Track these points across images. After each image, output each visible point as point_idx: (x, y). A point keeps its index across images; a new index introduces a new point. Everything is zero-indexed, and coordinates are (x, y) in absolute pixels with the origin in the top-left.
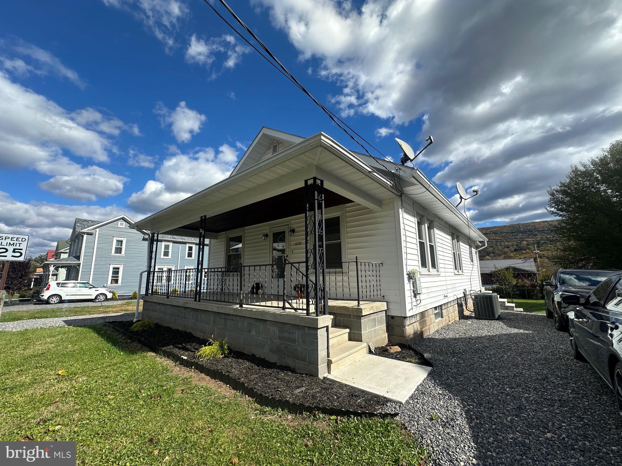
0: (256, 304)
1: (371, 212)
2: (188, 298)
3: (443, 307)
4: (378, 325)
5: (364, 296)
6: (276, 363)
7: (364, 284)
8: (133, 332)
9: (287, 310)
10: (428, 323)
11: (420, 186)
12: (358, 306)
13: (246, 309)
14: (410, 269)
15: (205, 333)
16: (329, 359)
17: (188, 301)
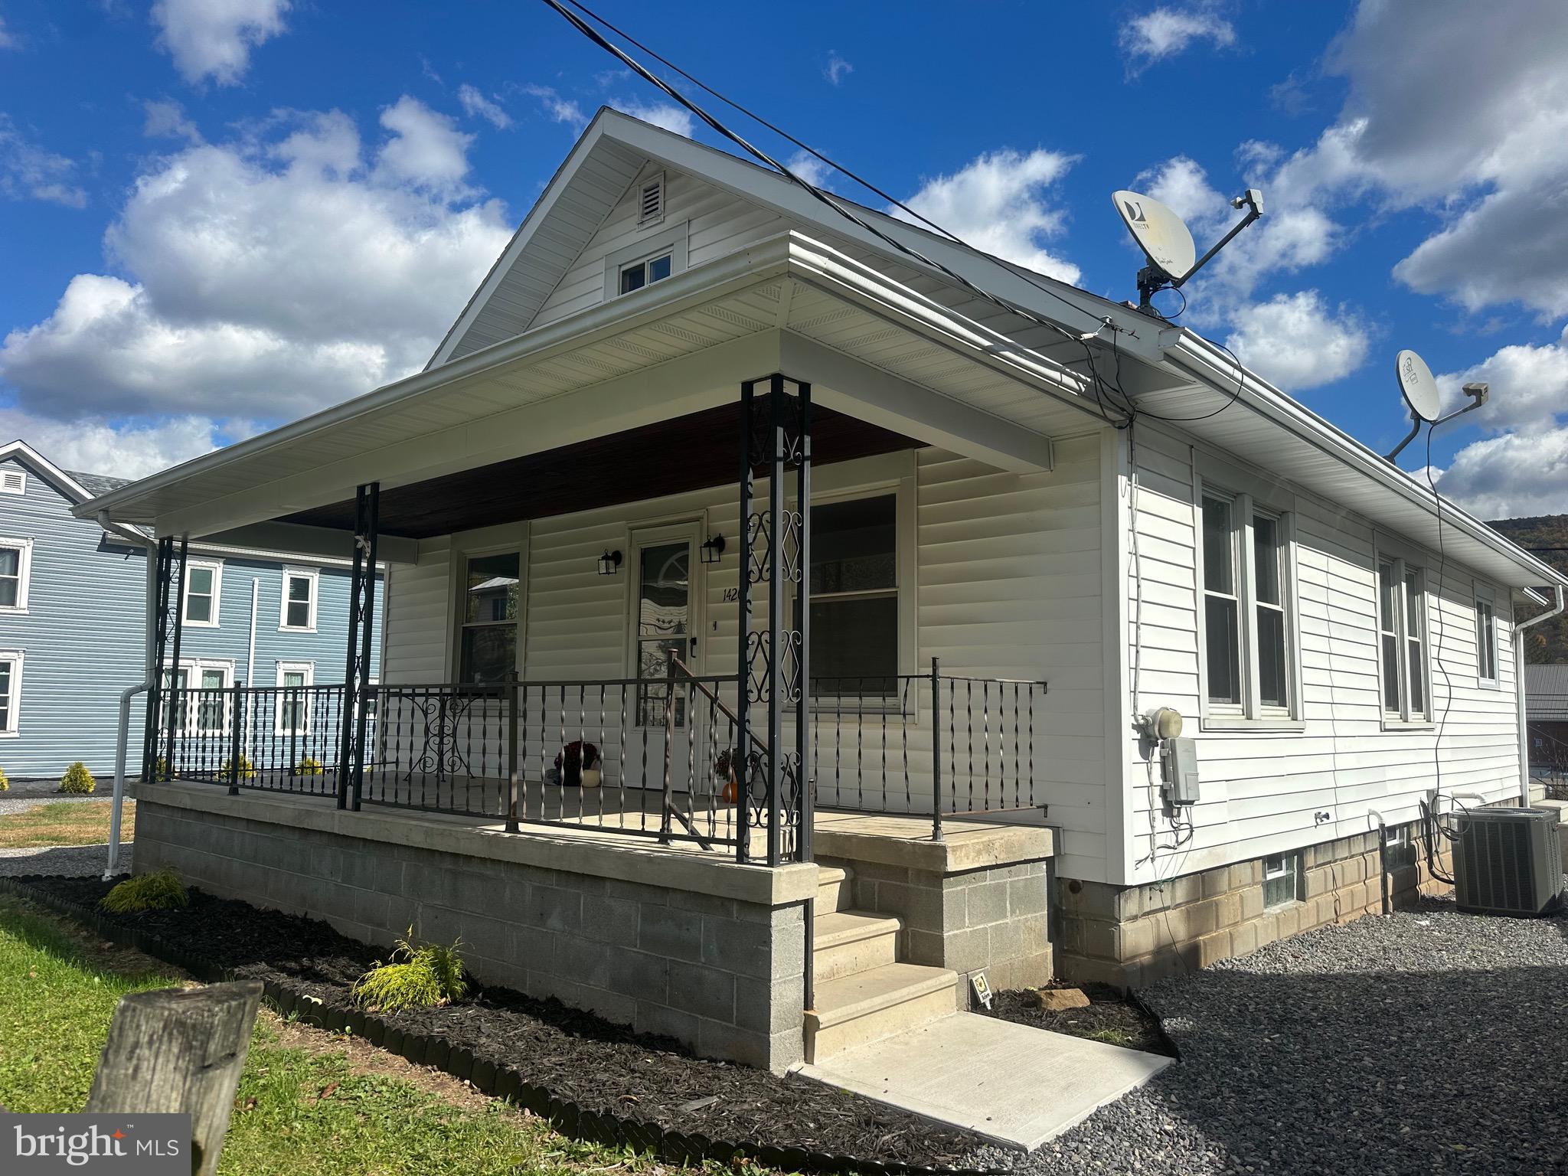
0: (566, 820)
1: (1011, 482)
2: (312, 794)
3: (1310, 859)
4: (1013, 912)
5: (962, 803)
6: (630, 1027)
7: (962, 759)
8: (114, 915)
9: (676, 844)
10: (1227, 915)
11: (1200, 388)
12: (935, 836)
13: (532, 840)
14: (1148, 705)
15: (381, 925)
16: (809, 1013)
17: (315, 805)
